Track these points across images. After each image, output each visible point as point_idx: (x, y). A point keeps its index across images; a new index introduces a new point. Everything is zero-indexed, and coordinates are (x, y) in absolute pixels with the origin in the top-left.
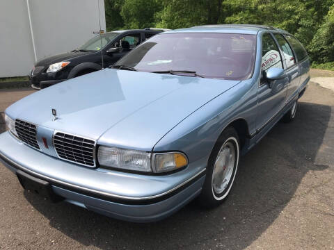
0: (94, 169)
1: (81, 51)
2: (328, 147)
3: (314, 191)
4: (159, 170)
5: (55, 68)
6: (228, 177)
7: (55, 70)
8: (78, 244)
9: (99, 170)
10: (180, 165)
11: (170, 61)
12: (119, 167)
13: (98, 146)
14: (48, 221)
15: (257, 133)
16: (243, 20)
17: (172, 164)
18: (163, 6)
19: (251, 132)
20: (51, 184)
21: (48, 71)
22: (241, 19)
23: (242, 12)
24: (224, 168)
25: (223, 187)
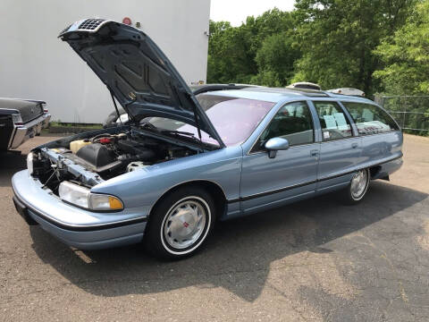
2: (361, 235)
3: (287, 269)
5: (125, 118)
7: (124, 121)
10: (114, 208)
15: (241, 199)
16: (397, 74)
17: (107, 205)
18: (302, 53)
19: (229, 198)
20: (27, 208)
21: (118, 121)
22: (394, 74)
23: (395, 65)
24: (186, 225)
25: (187, 244)
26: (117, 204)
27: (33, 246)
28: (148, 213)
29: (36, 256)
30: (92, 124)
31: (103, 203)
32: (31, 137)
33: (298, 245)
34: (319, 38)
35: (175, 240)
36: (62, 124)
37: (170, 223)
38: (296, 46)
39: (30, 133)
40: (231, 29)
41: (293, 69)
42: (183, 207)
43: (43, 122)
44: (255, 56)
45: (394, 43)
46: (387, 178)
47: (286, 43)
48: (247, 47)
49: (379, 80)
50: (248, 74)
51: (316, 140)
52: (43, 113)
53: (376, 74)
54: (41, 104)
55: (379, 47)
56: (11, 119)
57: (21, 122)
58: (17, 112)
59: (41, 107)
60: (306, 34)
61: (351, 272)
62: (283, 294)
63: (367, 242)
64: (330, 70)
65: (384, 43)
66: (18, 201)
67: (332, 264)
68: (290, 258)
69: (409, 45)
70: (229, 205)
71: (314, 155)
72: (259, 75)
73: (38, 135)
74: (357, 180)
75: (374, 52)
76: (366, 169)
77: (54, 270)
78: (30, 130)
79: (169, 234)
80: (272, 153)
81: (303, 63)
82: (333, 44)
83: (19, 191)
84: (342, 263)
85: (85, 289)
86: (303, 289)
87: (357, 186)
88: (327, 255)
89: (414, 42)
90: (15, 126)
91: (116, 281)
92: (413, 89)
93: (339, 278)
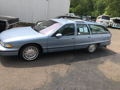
17: (8, 46)
24: (31, 53)
25: (31, 58)
28: (19, 49)
35: (28, 57)
37: (26, 52)
42: (30, 49)
44: (94, 6)
46: (106, 47)
48: (92, 3)
50: (91, 11)
51: (75, 35)
58: (7, 21)
59: (18, 20)
70: (43, 50)
71: (73, 39)
72: (94, 12)
76: (95, 44)
79: (26, 55)
80: (58, 37)
81: (106, 9)
87: (91, 48)
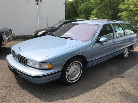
0: (26, 66)
1: (51, 27)
2: (132, 70)
3: (111, 85)
4: (42, 68)
5: (40, 33)
6: (77, 76)
7: (40, 34)
8: (21, 89)
9: (28, 67)
10: (50, 68)
11: (71, 33)
12: (32, 66)
13: (27, 59)
14: (17, 81)
15: (92, 61)
16: (126, 14)
17: (47, 67)
18: (94, 9)
19: (88, 60)
20: (15, 69)
21: (38, 34)
22: (125, 14)
23: (125, 11)
24: (74, 72)
25: (74, 78)
26: (51, 66)
27: (17, 83)
28: (62, 69)
29: (19, 87)
30: (27, 36)
31: (45, 66)
32: (9, 41)
33: (112, 75)
34: (99, 4)
35: (71, 77)
36: (17, 36)
37: (69, 71)
38: (92, 7)
39: (9, 40)
40: (69, 2)
41: (90, 15)
42: (73, 65)
43: (12, 36)
44: (77, 11)
45: (125, 4)
46: (133, 49)
47: (88, 6)
48: (74, 8)
49: (120, 17)
50: (75, 17)
51: (115, 38)
52: (12, 33)
53: (120, 14)
54: (11, 30)
55: (120, 6)
56: (2, 35)
57: (5, 36)
58: (4, 33)
59: (11, 31)
60: (95, 3)
61: (135, 85)
62: (114, 95)
63: (135, 73)
64: (103, 14)
65: (122, 4)
66: (10, 67)
67: (127, 82)
68: (111, 81)
69: (130, 4)
70: (88, 63)
71: (114, 43)
72: (79, 17)
73: (11, 40)
74: (126, 50)
75: (119, 7)
77: (27, 92)
78: (9, 39)
79: (69, 75)
80: (102, 43)
81: (94, 12)
82: (104, 5)
83: (10, 62)
84: (130, 82)
85: (41, 99)
86: (121, 93)
87: (126, 52)
88: (124, 79)
89: (131, 4)
90: (3, 38)
91: (52, 95)
92: (131, 19)
93: (132, 87)
